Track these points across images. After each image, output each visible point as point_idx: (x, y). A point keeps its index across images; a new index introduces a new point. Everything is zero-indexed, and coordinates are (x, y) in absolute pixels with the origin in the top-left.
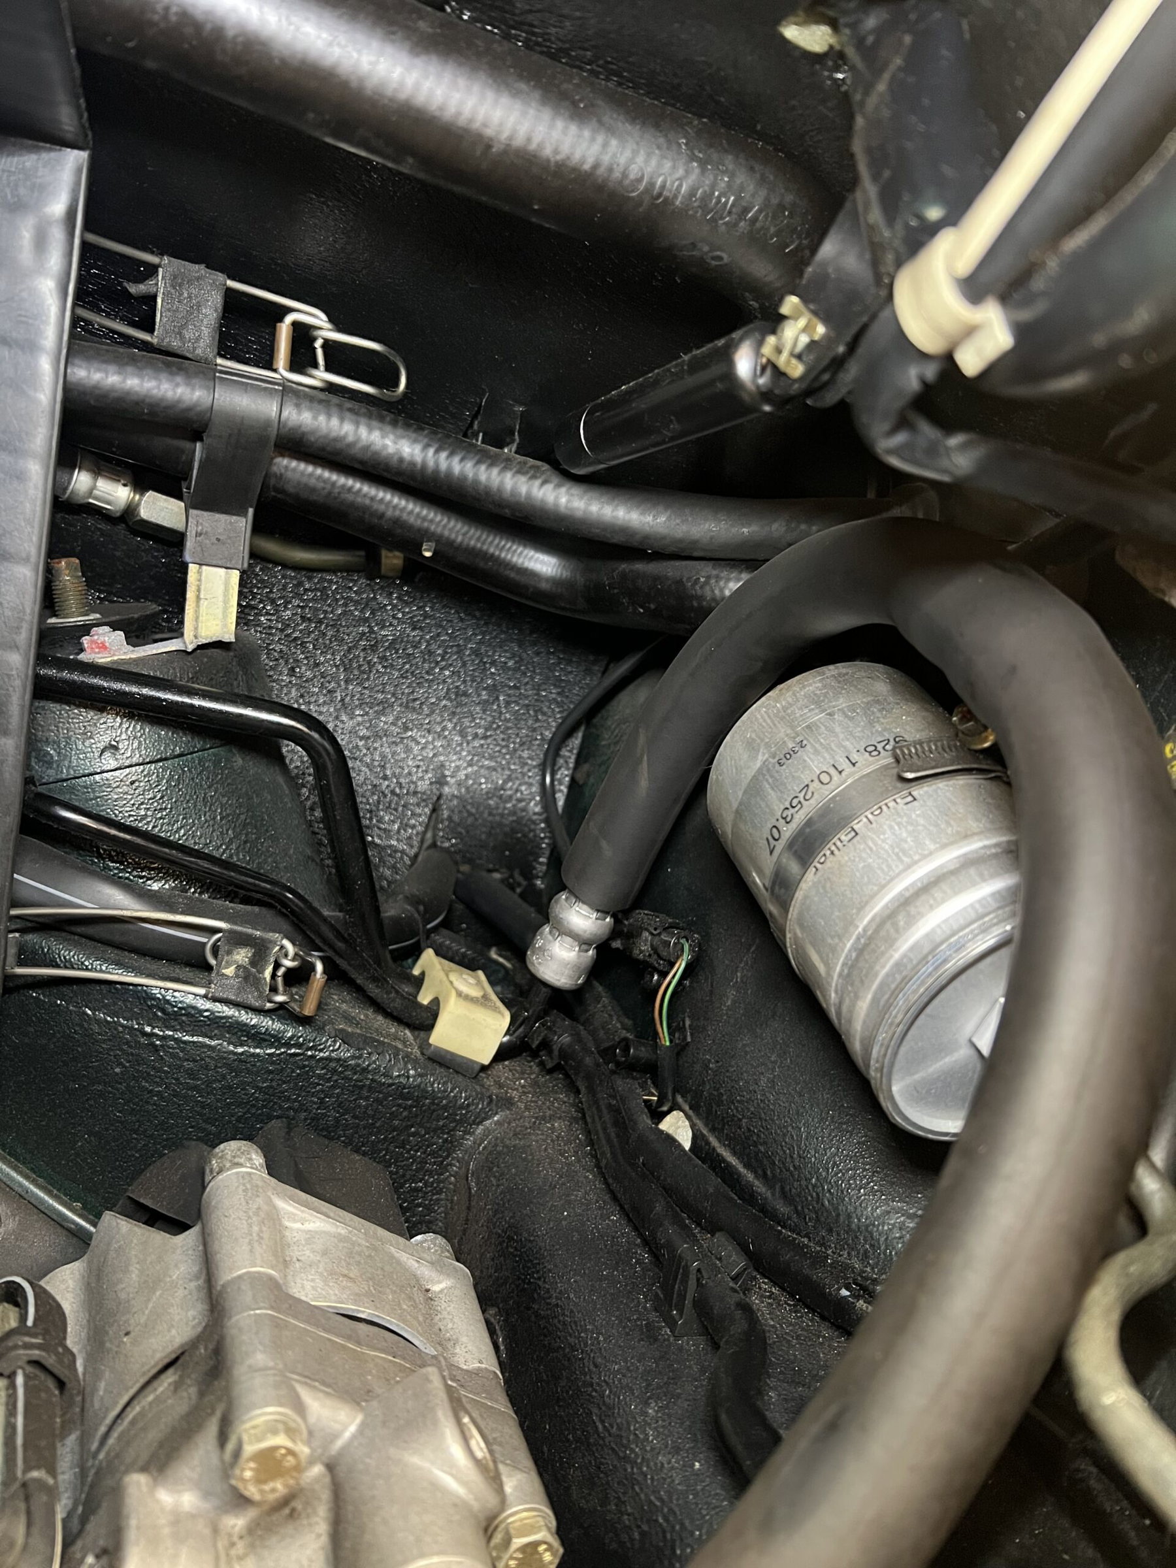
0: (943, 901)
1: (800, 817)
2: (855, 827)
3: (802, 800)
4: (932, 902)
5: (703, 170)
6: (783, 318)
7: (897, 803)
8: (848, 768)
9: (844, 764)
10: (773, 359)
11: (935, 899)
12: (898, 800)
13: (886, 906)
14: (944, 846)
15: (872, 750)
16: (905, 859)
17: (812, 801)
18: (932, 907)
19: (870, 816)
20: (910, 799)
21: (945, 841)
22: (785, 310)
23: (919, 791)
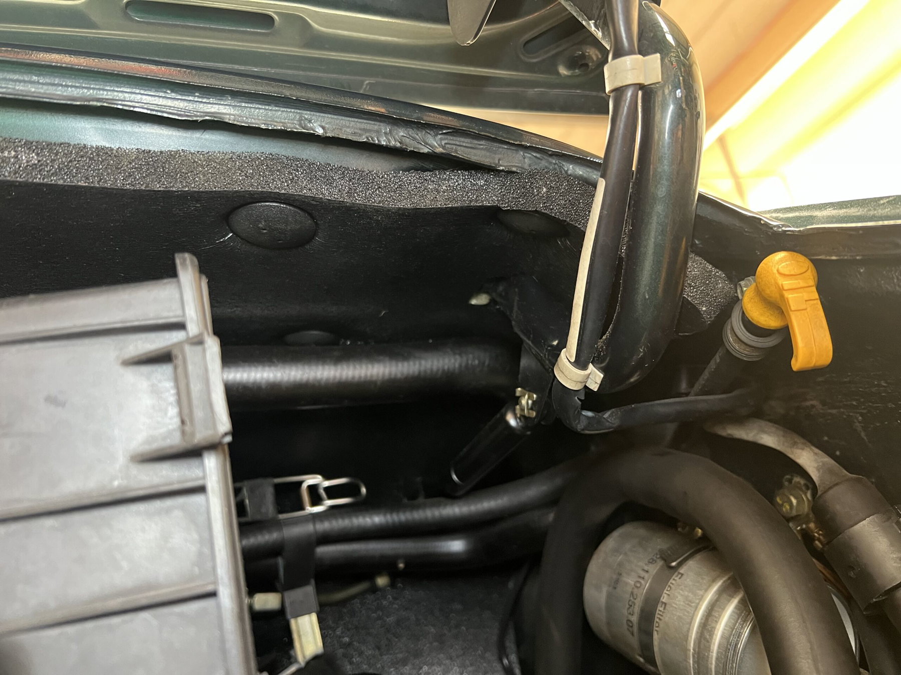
0: (720, 616)
1: (637, 609)
2: (664, 601)
3: (633, 600)
4: (715, 619)
5: (461, 357)
6: (519, 397)
7: (675, 580)
8: (646, 575)
9: (643, 574)
10: (522, 414)
11: (716, 617)
12: (676, 578)
13: (697, 632)
14: (706, 590)
15: (652, 561)
16: (693, 605)
17: (638, 599)
18: (717, 622)
19: (667, 592)
20: (680, 576)
21: (705, 587)
22: (518, 394)
23: (682, 570)
